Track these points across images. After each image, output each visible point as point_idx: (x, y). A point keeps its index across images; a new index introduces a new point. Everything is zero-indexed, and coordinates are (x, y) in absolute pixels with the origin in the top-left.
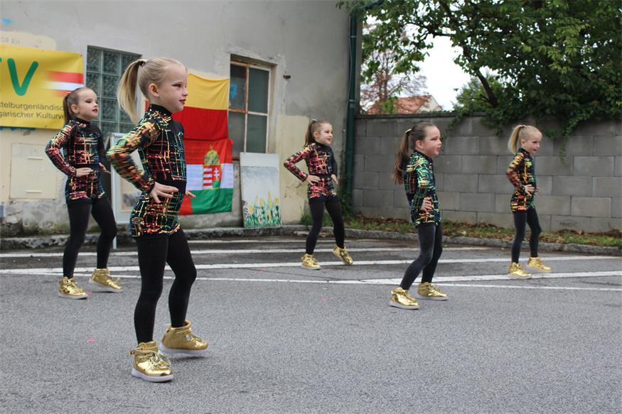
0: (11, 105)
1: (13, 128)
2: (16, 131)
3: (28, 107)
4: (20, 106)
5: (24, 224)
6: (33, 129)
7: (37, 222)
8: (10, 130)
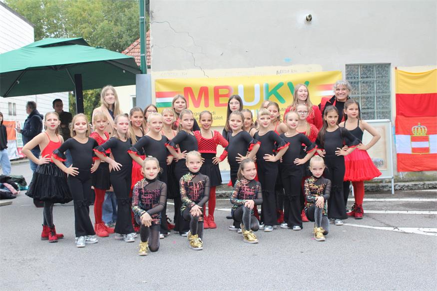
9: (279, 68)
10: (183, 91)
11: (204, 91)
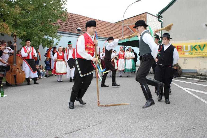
0: (199, 53)
2: (201, 57)
3: (203, 53)
5: (202, 74)
6: (205, 57)
7: (205, 74)
8: (199, 57)
9: (196, 41)
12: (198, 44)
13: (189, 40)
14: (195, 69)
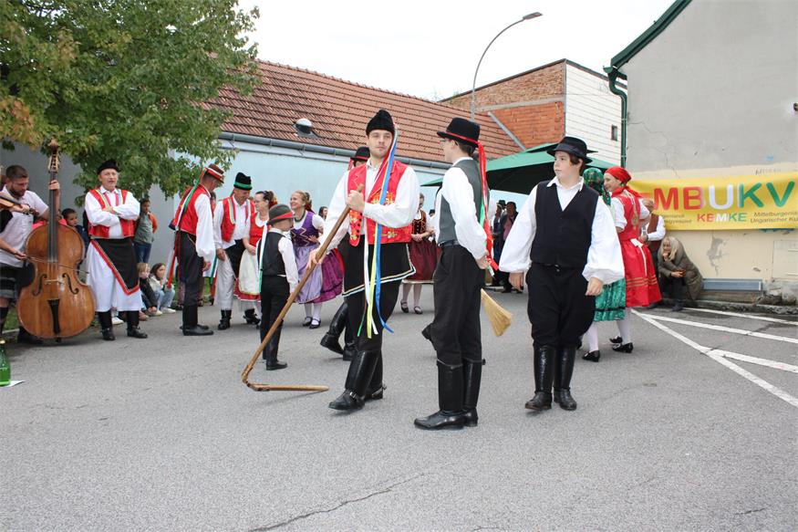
0: (771, 214)
1: (775, 230)
2: (778, 232)
3: (784, 214)
4: (778, 214)
5: (783, 297)
6: (792, 230)
8: (772, 231)
9: (759, 167)
10: (653, 192)
11: (674, 191)
12: (764, 179)
13: (730, 166)
14: (756, 276)
